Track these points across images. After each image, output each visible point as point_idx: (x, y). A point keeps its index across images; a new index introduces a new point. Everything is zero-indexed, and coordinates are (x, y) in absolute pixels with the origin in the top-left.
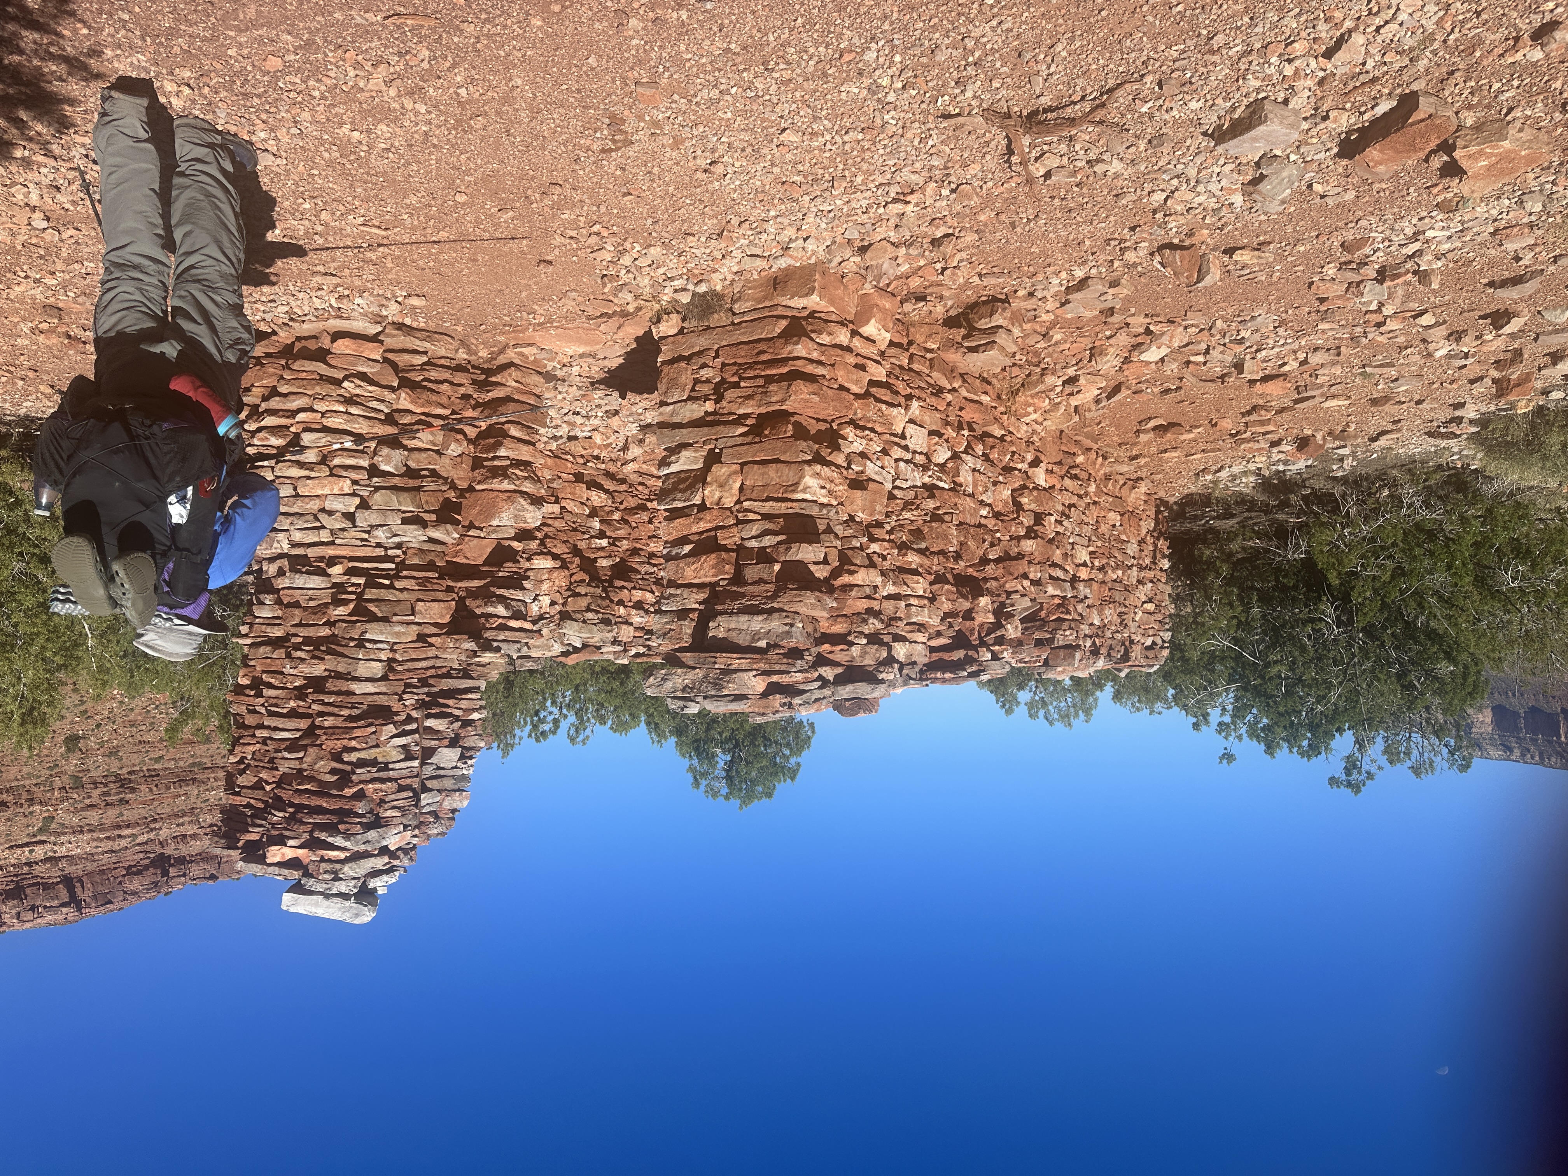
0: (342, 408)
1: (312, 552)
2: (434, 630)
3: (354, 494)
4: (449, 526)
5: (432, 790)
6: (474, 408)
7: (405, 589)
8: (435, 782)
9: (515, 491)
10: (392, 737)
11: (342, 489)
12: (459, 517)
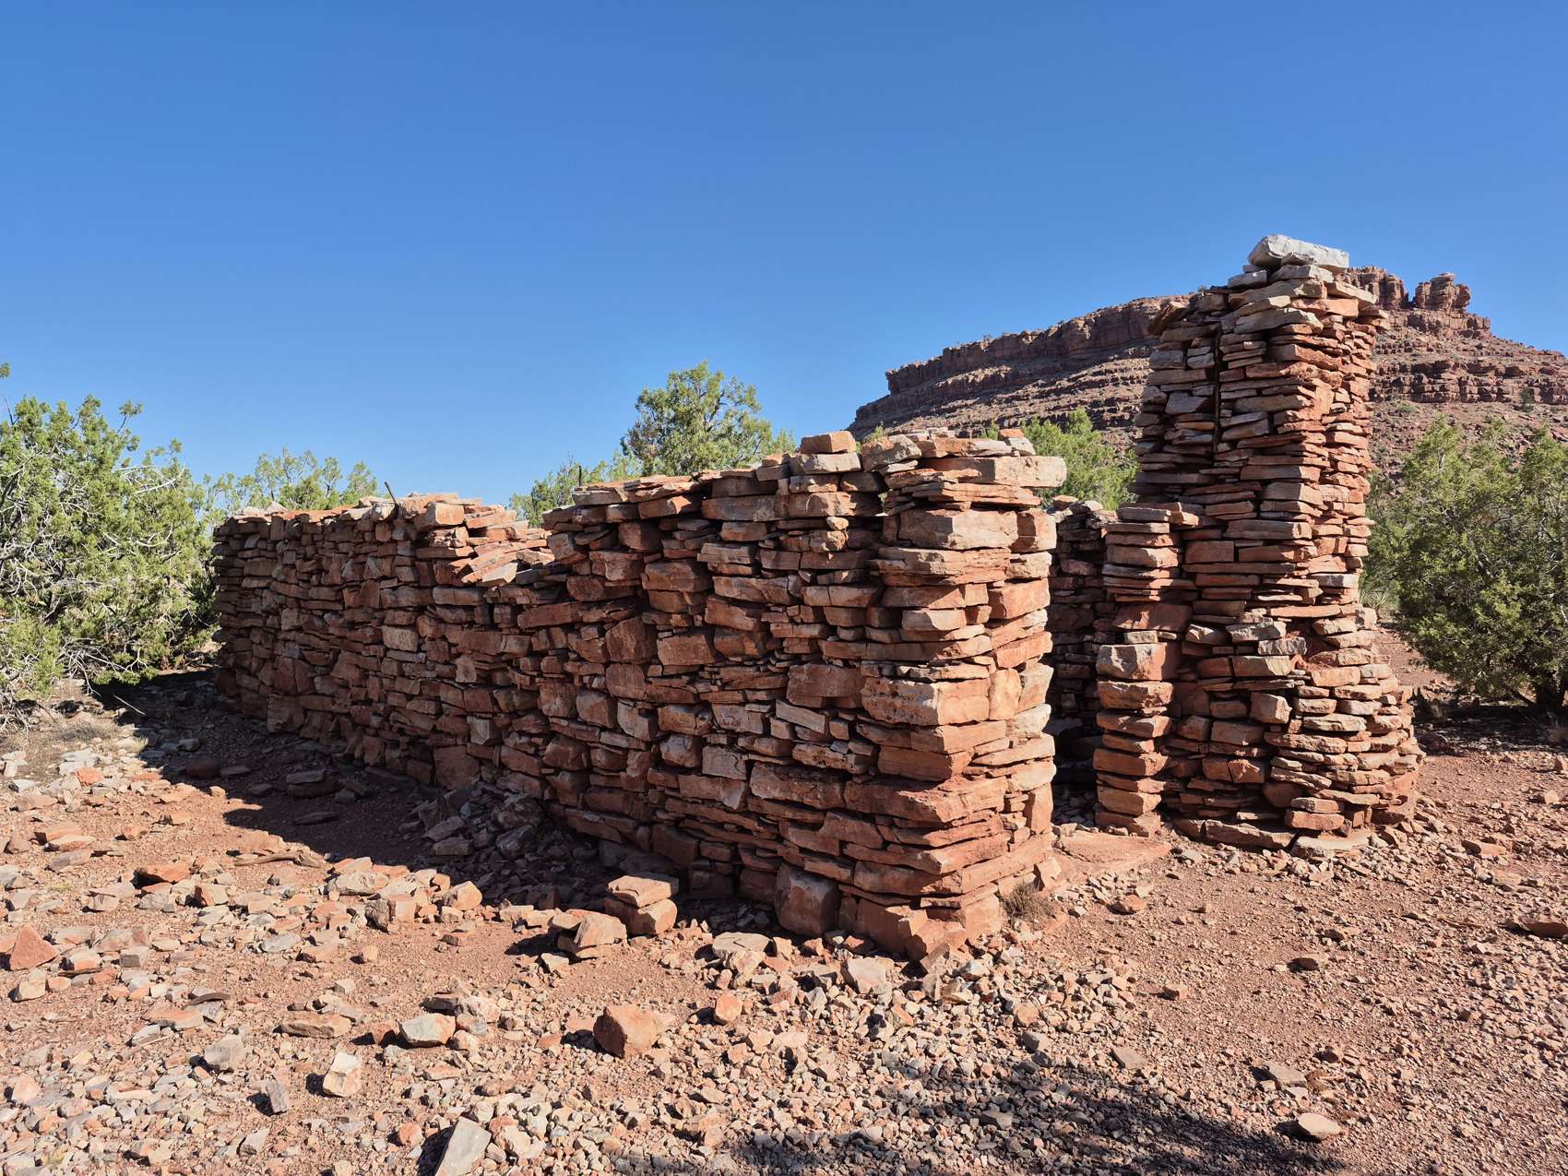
5: (1200, 369)
7: (1246, 574)
8: (1196, 379)
10: (1256, 420)
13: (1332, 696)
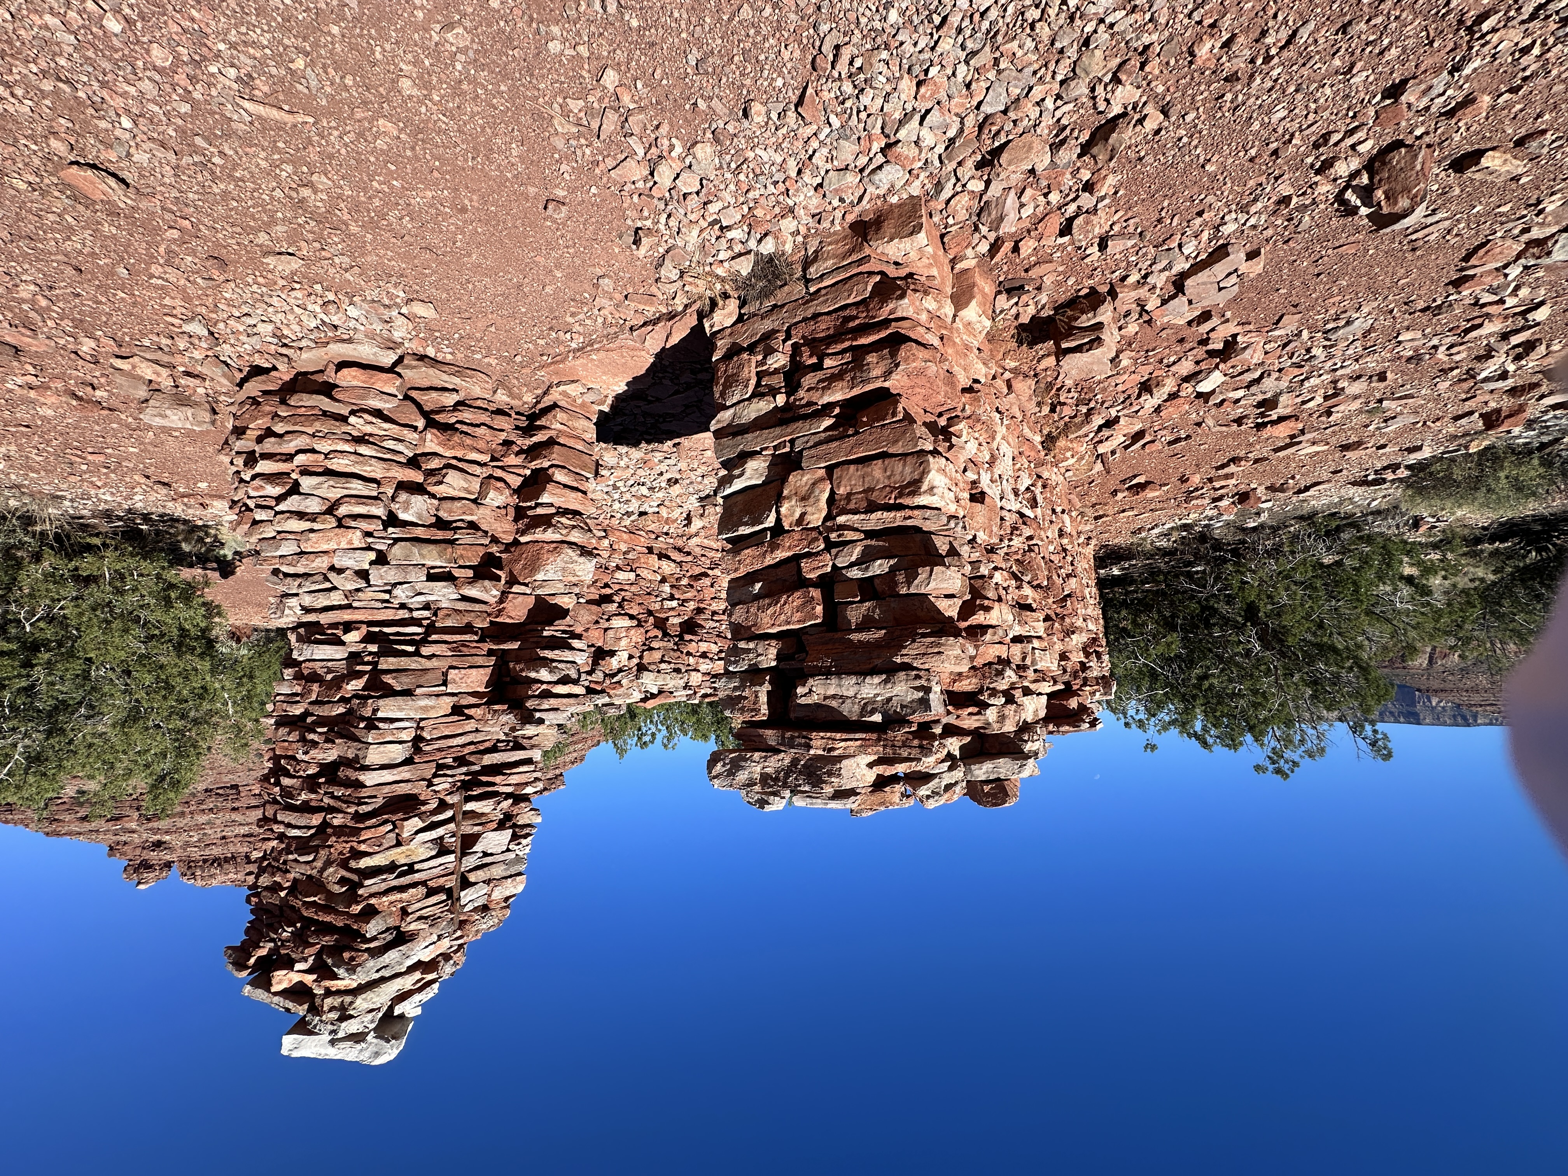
0: (347, 447)
1: (325, 619)
2: (473, 700)
3: (369, 548)
4: (487, 583)
5: (476, 883)
6: (517, 454)
7: (434, 656)
8: (480, 873)
9: (563, 542)
10: (417, 832)
11: (350, 542)
12: (498, 572)
13: (339, 518)
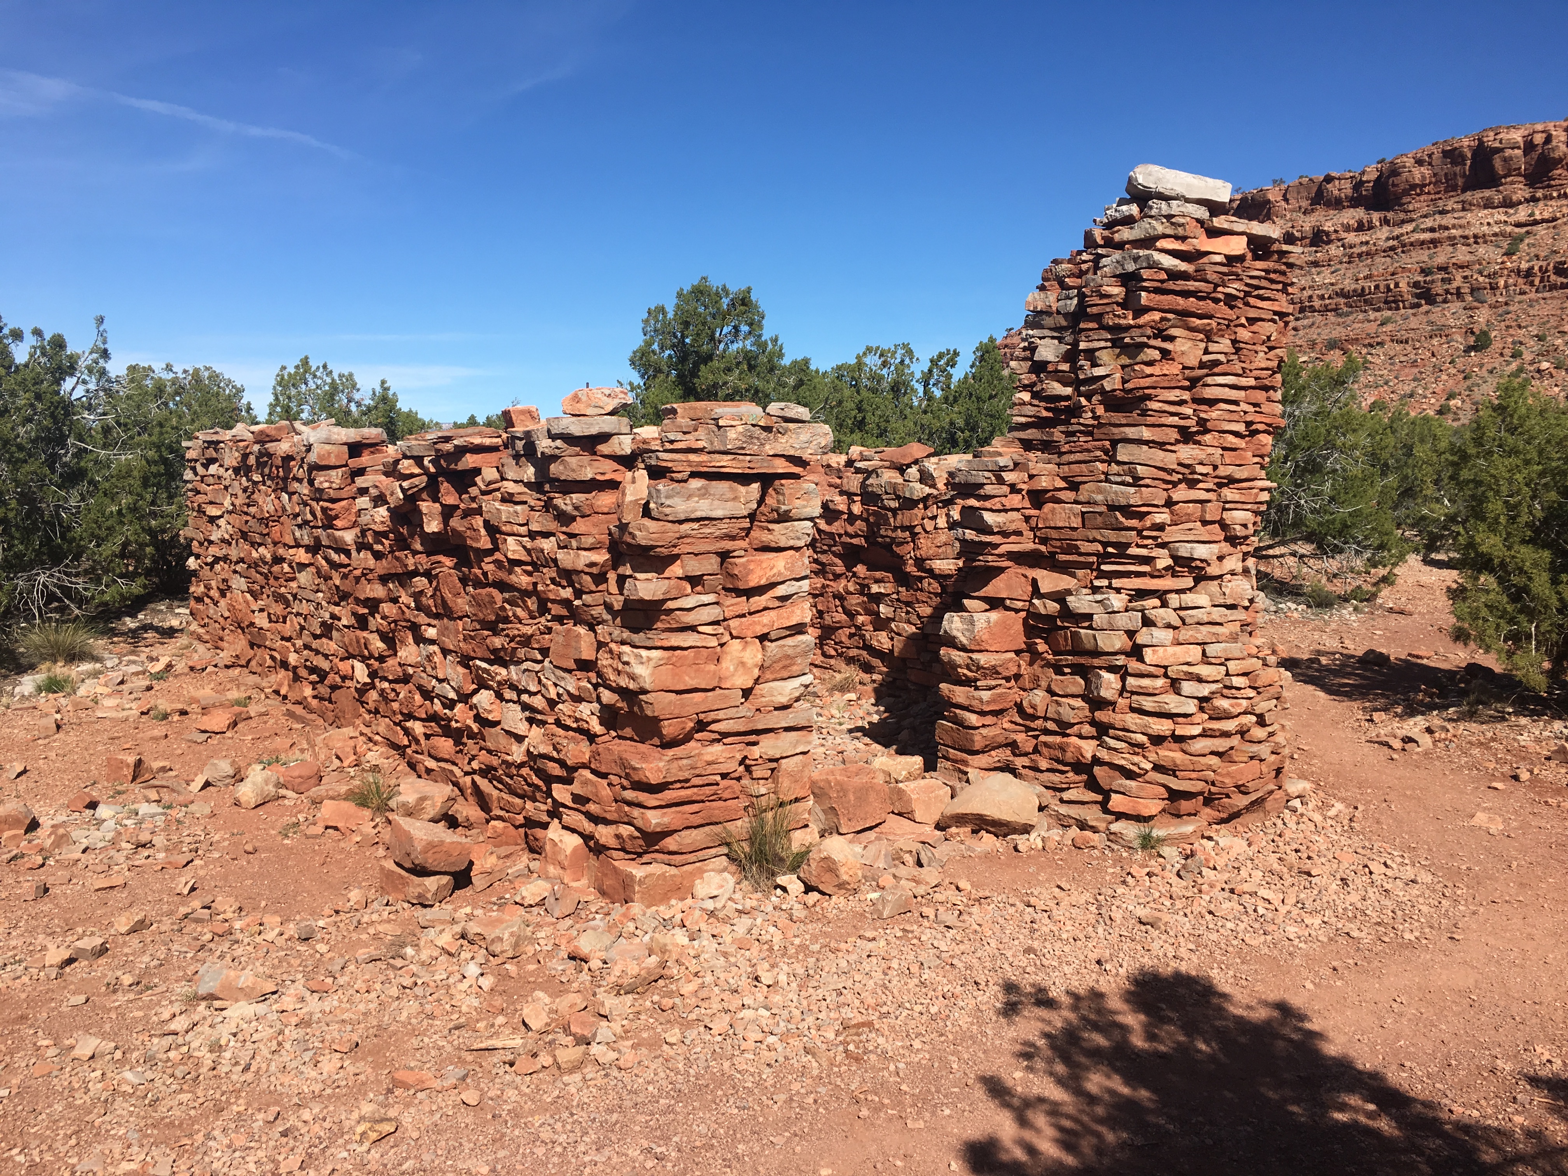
1: (1188, 582)
2: (1060, 495)
5: (1065, 315)
7: (1092, 542)
8: (1062, 324)
10: (1107, 376)
11: (1157, 653)
13: (1166, 675)
